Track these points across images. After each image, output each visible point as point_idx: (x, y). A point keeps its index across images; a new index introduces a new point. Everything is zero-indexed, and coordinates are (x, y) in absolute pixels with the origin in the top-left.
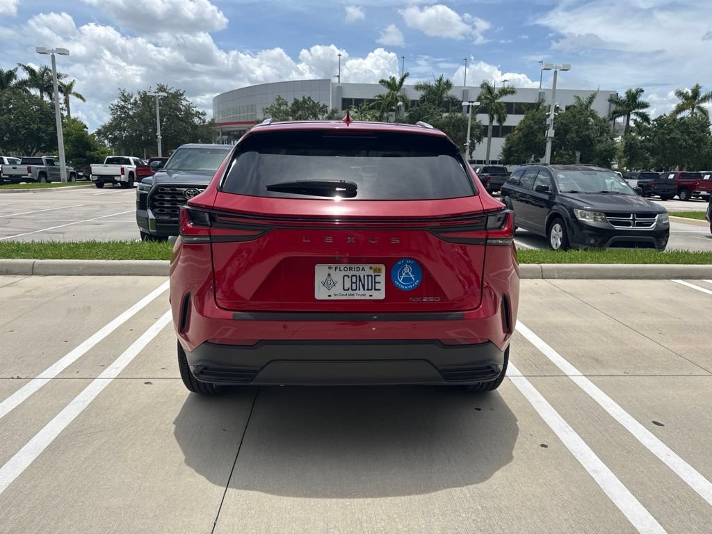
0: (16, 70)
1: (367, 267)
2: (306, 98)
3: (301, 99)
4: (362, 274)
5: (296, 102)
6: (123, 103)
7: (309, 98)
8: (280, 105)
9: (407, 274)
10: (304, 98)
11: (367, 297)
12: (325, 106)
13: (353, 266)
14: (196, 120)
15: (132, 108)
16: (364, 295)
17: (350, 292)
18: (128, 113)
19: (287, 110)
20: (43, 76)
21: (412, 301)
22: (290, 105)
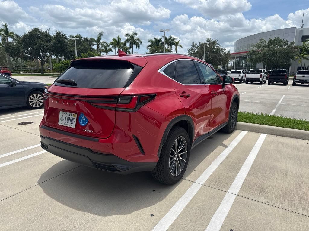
0: (161, 39)
1: (72, 114)
2: (276, 38)
3: (273, 39)
4: (70, 117)
5: (271, 40)
6: (193, 48)
7: (278, 38)
8: (262, 43)
9: (84, 119)
10: (275, 38)
11: (70, 126)
12: (287, 41)
13: (69, 113)
14: (221, 53)
15: (196, 49)
16: (70, 125)
17: (66, 123)
18: (194, 52)
19: (265, 45)
20: (169, 39)
21: (83, 131)
22: (267, 42)
